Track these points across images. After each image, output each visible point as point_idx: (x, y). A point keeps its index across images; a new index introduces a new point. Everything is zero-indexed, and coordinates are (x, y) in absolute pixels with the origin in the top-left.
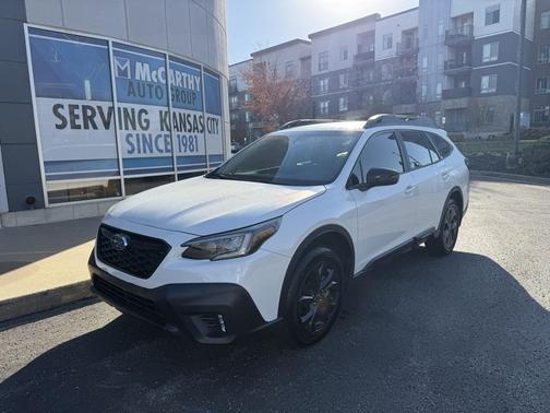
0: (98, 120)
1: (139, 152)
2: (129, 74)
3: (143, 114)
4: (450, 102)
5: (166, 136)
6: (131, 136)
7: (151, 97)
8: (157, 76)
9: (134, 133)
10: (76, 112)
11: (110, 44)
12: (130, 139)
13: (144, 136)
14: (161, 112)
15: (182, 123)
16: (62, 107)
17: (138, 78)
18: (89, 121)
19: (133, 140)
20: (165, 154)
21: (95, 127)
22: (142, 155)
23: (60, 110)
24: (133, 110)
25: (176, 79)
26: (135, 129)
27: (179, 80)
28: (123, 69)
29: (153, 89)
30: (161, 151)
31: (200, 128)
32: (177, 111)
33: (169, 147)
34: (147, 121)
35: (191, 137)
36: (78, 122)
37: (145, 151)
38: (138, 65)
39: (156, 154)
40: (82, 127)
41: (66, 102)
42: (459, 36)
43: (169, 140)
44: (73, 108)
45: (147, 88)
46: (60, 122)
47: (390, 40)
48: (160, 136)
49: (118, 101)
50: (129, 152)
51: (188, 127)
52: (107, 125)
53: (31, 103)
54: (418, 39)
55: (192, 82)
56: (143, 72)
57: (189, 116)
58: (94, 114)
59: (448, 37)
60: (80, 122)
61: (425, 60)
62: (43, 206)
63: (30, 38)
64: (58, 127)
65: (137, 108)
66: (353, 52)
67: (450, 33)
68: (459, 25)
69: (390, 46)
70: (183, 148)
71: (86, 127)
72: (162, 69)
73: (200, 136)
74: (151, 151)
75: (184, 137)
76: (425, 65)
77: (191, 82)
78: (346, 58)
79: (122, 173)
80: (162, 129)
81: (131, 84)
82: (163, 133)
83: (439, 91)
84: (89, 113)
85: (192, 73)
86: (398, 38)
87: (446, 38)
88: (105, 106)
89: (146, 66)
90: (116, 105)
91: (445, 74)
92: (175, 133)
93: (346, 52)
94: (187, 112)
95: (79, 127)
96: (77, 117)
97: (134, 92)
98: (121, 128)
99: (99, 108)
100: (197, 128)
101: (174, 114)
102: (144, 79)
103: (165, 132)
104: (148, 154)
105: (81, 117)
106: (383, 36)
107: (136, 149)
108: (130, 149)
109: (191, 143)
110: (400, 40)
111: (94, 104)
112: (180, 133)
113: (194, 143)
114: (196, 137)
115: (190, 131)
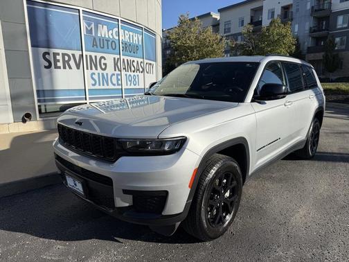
0: (72, 63)
1: (100, 85)
2: (93, 33)
3: (103, 60)
4: (312, 55)
5: (118, 75)
6: (94, 74)
7: (108, 48)
8: (112, 34)
9: (96, 72)
10: (58, 57)
11: (81, 12)
12: (93, 76)
13: (103, 74)
14: (114, 59)
15: (129, 66)
16: (49, 54)
17: (99, 35)
18: (66, 64)
19: (96, 77)
20: (116, 87)
21: (70, 68)
22: (102, 87)
23: (47, 56)
24: (96, 57)
25: (125, 36)
26: (96, 69)
27: (127, 37)
28: (89, 29)
29: (110, 43)
30: (114, 85)
31: (141, 70)
32: (126, 58)
33: (120, 82)
34: (105, 64)
35: (134, 75)
36: (59, 64)
37: (103, 85)
38: (100, 26)
39: (111, 86)
40: (62, 67)
41: (51, 51)
42: (321, 10)
43: (119, 77)
44: (55, 55)
45: (105, 42)
46: (47, 64)
47: (273, 13)
48: (114, 74)
49: (86, 51)
50: (93, 85)
51: (133, 69)
52: (78, 67)
53: (28, 51)
54: (292, 12)
56: (103, 32)
57: (133, 61)
58: (69, 59)
59: (313, 10)
60: (61, 64)
61: (297, 26)
62: (35, 119)
63: (28, 7)
64: (46, 67)
65: (99, 55)
66: (247, 20)
67: (316, 8)
68: (322, 2)
69: (273, 17)
70: (129, 83)
71: (65, 68)
72: (116, 29)
73: (141, 75)
74: (108, 85)
75: (130, 75)
76: (296, 30)
77: (135, 38)
78: (242, 25)
79: (88, 98)
80: (115, 70)
81: (94, 39)
83: (306, 47)
84: (67, 58)
85: (136, 32)
86: (278, 12)
87: (312, 11)
88: (78, 53)
89: (105, 27)
90: (85, 53)
91: (310, 36)
92: (123, 72)
93: (243, 21)
94: (132, 59)
95: (60, 68)
96: (59, 61)
97: (96, 45)
98: (87, 69)
99: (73, 55)
100: (139, 70)
101: (123, 60)
102: (103, 36)
103: (118, 72)
104: (106, 87)
105: (61, 61)
106: (269, 11)
107: (98, 83)
108: (94, 83)
109: (135, 80)
110: (280, 13)
111: (70, 52)
112: (127, 73)
113: (137, 80)
114: (138, 76)
115: (134, 71)
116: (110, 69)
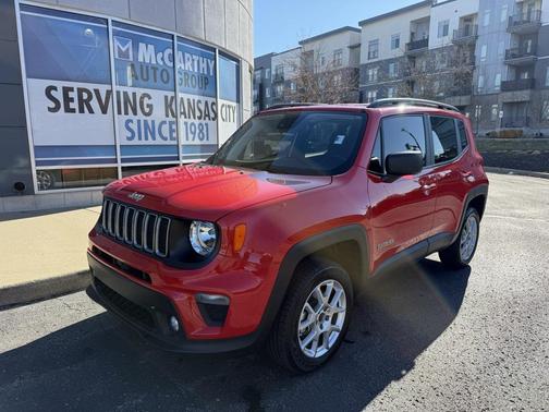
0: (94, 103)
1: (140, 139)
2: (131, 56)
3: (146, 99)
4: (509, 94)
5: (171, 123)
6: (132, 121)
7: (155, 81)
8: (162, 59)
9: (135, 119)
10: (71, 95)
11: (110, 22)
12: (130, 125)
13: (145, 121)
14: (166, 97)
15: (190, 110)
16: (55, 89)
17: (141, 59)
18: (84, 105)
19: (134, 126)
20: (168, 142)
21: (91, 111)
22: (143, 142)
23: (53, 92)
24: (134, 94)
25: (185, 62)
26: (135, 114)
27: (188, 63)
28: (124, 49)
29: (158, 73)
30: (166, 139)
31: (212, 115)
32: (186, 96)
34: (150, 106)
35: (201, 124)
36: (72, 105)
37: (146, 139)
39: (159, 141)
40: (77, 110)
41: (60, 84)
42: (525, 22)
43: (174, 127)
44: (66, 90)
45: (151, 72)
46: (53, 105)
47: (446, 28)
48: (164, 122)
49: (117, 84)
50: (129, 139)
51: (198, 114)
52: (104, 111)
53: (21, 84)
54: (477, 26)
55: (205, 65)
56: (146, 54)
57: (199, 102)
58: (90, 97)
59: (512, 23)
60: (74, 105)
61: (484, 48)
62: (32, 192)
63: (21, 15)
64: (50, 109)
65: (140, 92)
66: (405, 39)
67: (515, 19)
68: (525, 10)
69: (445, 34)
70: (191, 136)
71: (82, 111)
72: (169, 51)
73: (211, 123)
74: (154, 139)
75: (193, 124)
76: (484, 54)
77: (203, 66)
78: (397, 46)
79: (119, 161)
80: (167, 116)
81: (133, 66)
82: (168, 120)
83: (498, 82)
84: (85, 96)
86: (454, 25)
87: (510, 25)
88: (103, 89)
89: (151, 47)
91: (505, 64)
92: (181, 119)
93: (398, 41)
94: (197, 98)
95: (73, 111)
96: (72, 100)
98: (119, 113)
99: (97, 91)
100: (209, 116)
101: (182, 99)
102: (147, 61)
103: (171, 118)
104: (150, 142)
105: (76, 100)
106: (439, 23)
107: (137, 135)
108: (129, 135)
109: (201, 131)
110: (457, 28)
111: (91, 87)
112: (187, 120)
113: (205, 131)
114: (206, 124)
115: (200, 118)
116: (159, 113)
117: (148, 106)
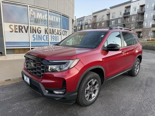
0: (23, 30)
1: (37, 40)
2: (35, 16)
3: (39, 29)
4: (154, 28)
5: (47, 36)
7: (42, 23)
8: (44, 17)
9: (35, 34)
11: (28, 7)
12: (34, 36)
13: (39, 35)
14: (45, 28)
15: (53, 32)
18: (20, 30)
19: (35, 37)
20: (46, 41)
21: (22, 32)
22: (38, 41)
23: (11, 27)
24: (35, 27)
25: (51, 18)
27: (52, 18)
28: (32, 14)
31: (60, 34)
33: (48, 39)
37: (39, 40)
38: (38, 13)
39: (43, 41)
40: (18, 32)
41: (13, 24)
43: (48, 37)
44: (15, 26)
45: (41, 21)
46: (11, 30)
48: (45, 35)
50: (34, 40)
51: (55, 33)
52: (26, 32)
53: (2, 24)
54: (145, 8)
56: (39, 16)
57: (56, 30)
58: (22, 28)
60: (18, 30)
62: (5, 55)
64: (11, 32)
65: (37, 27)
70: (53, 40)
71: (20, 32)
72: (46, 15)
73: (60, 36)
74: (41, 40)
75: (53, 36)
77: (57, 19)
78: (121, 14)
79: (30, 46)
80: (45, 33)
81: (35, 19)
83: (151, 25)
84: (21, 28)
85: (57, 16)
88: (26, 26)
89: (41, 14)
90: (30, 25)
92: (50, 35)
93: (121, 12)
95: (17, 32)
97: (36, 22)
98: (31, 32)
99: (24, 26)
100: (58, 34)
101: (50, 29)
102: (40, 18)
103: (47, 34)
104: (40, 41)
105: (18, 29)
107: (36, 39)
108: (34, 39)
109: (56, 38)
110: (139, 9)
111: (22, 25)
112: (52, 35)
113: (57, 38)
114: (58, 36)
115: (56, 34)
116: (43, 33)
117: (40, 31)
